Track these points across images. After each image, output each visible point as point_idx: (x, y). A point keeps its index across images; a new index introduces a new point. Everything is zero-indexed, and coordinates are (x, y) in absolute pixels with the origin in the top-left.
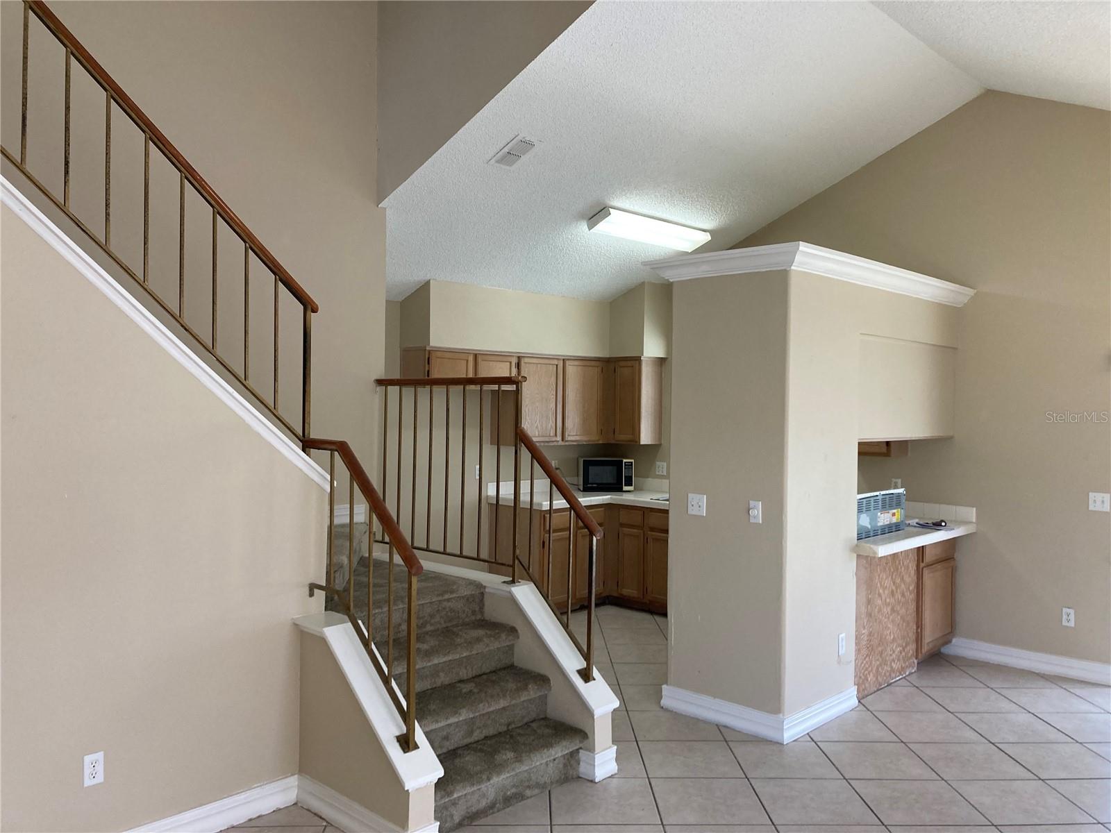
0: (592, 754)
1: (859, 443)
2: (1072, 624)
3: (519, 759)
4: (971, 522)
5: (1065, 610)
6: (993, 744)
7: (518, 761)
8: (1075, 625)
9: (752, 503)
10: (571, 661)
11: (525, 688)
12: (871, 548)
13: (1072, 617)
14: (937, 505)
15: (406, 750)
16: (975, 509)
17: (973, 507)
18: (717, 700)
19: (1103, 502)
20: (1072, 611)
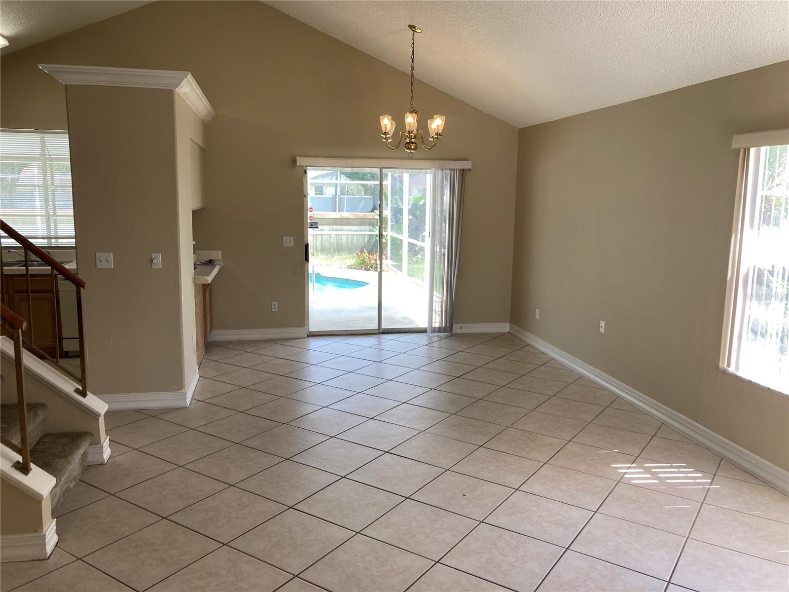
0: (99, 446)
1: (192, 211)
2: (276, 310)
3: (69, 461)
4: (219, 260)
5: (273, 303)
6: (282, 376)
7: (69, 463)
8: (278, 310)
9: (153, 255)
10: (68, 386)
11: (37, 415)
12: (205, 279)
13: (277, 306)
14: (208, 251)
15: (27, 473)
16: (220, 252)
17: (219, 250)
18: (131, 394)
19: (290, 242)
20: (276, 303)
